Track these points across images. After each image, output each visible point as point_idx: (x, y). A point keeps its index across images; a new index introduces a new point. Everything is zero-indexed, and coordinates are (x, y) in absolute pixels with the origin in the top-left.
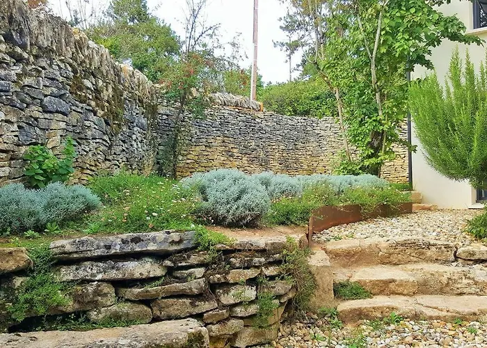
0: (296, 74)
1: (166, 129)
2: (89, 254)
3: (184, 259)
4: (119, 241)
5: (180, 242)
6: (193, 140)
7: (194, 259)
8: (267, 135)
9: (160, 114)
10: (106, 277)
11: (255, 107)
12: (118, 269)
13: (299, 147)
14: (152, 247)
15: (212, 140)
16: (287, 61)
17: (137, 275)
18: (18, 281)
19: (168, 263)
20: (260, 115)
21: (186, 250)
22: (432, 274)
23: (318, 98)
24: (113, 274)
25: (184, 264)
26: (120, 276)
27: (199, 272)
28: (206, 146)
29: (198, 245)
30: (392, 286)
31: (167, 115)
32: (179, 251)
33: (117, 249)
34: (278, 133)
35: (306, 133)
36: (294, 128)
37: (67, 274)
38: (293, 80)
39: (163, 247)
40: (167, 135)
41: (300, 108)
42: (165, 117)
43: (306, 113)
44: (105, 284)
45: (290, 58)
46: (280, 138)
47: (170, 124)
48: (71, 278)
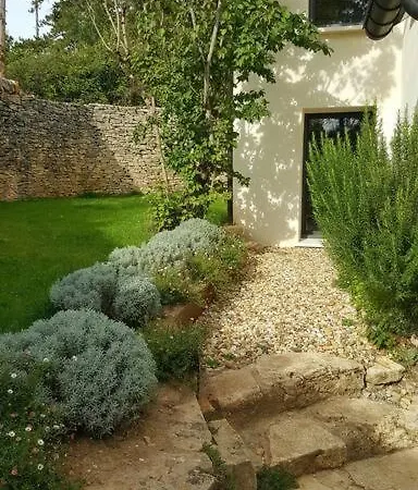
0: (46, 30)
8: (26, 129)
11: (8, 88)
13: (69, 143)
16: (32, 11)
20: (15, 99)
22: (360, 429)
23: (89, 76)
30: (319, 460)
34: (41, 124)
35: (79, 125)
36: (63, 118)
38: (41, 36)
41: (66, 88)
43: (74, 95)
45: (37, 7)
46: (44, 132)
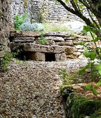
1: (36, 10)
2: (51, 34)
3: (68, 38)
4: (56, 33)
5: (67, 34)
6: (50, 16)
7: (70, 38)
9: (33, 1)
10: (54, 39)
12: (56, 38)
14: (62, 34)
15: (61, 17)
17: (59, 40)
18: (39, 38)
19: (65, 38)
21: (68, 36)
24: (55, 39)
25: (68, 39)
26: (56, 39)
27: (71, 41)
28: (57, 20)
29: (71, 35)
31: (37, 2)
32: (67, 36)
33: (56, 34)
37: (47, 38)
39: (64, 35)
40: (37, 13)
42: (36, 3)
44: (53, 41)
47: (38, 7)
48: (47, 39)
